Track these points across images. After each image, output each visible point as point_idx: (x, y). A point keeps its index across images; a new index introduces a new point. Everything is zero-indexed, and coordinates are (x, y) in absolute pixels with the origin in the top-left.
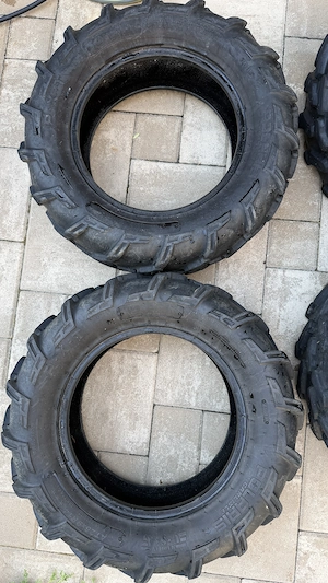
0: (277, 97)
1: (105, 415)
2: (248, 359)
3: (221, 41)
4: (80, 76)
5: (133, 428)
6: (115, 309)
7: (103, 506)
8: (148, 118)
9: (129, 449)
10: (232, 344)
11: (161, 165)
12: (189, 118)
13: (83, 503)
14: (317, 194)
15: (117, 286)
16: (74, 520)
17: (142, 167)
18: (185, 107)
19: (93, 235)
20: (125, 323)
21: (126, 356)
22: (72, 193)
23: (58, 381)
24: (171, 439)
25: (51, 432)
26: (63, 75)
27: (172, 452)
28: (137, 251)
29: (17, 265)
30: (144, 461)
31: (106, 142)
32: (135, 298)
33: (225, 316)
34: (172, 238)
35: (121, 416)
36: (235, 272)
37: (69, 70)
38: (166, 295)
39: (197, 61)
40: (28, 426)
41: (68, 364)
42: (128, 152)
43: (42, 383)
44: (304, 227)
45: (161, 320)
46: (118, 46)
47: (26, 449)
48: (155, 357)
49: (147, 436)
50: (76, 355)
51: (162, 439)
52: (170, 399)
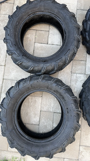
0: (75, 26)
1: (27, 114)
2: (66, 99)
3: (60, 11)
4: (21, 20)
5: (35, 117)
6: (30, 85)
7: (26, 139)
8: (39, 32)
9: (34, 123)
10: (62, 94)
11: (43, 45)
12: (51, 32)
13: (21, 138)
14: (86, 53)
15: (31, 78)
16: (18, 143)
17: (38, 45)
18: (50, 29)
19: (24, 64)
20: (33, 89)
21: (33, 97)
22: (18, 52)
23: (14, 104)
24: (45, 120)
25: (12, 118)
26: (16, 19)
27: (46, 124)
28: (36, 69)
29: (3, 72)
30: (38, 126)
31: (28, 38)
32: (36, 81)
33: (60, 87)
34: (46, 65)
35: (32, 114)
36: (63, 74)
37: (18, 18)
38: (44, 81)
39: (53, 16)
40: (6, 117)
41: (17, 100)
42: (34, 41)
43: (10, 105)
44: (82, 62)
45: (43, 88)
46: (31, 11)
47: (5, 123)
48: (41, 98)
49: (39, 119)
50: (19, 97)
51: (43, 120)
52: (45, 109)
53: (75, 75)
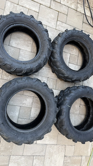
0: (81, 77)
1: (19, 38)
3: (91, 68)
4: (87, 42)
5: (16, 43)
6: (46, 39)
7: (5, 29)
8: (77, 58)
9: (11, 41)
11: (69, 59)
12: (77, 66)
13: (7, 25)
14: (61, 90)
16: (4, 22)
17: (69, 56)
18: (79, 66)
19: (60, 38)
21: (31, 45)
22: (67, 36)
24: (12, 51)
25: (22, 22)
26: (87, 39)
27: (9, 51)
28: (56, 46)
29: (52, 27)
30: (8, 44)
31: (74, 49)
32: (48, 43)
33: (43, 60)
35: (18, 41)
36: (47, 71)
37: (88, 40)
39: (88, 65)
40: (24, 17)
42: (71, 53)
44: (55, 86)
45: (43, 48)
46: (92, 50)
47: (20, 16)
49: (14, 46)
51: (12, 49)
52: (21, 53)
53: (46, 80)
